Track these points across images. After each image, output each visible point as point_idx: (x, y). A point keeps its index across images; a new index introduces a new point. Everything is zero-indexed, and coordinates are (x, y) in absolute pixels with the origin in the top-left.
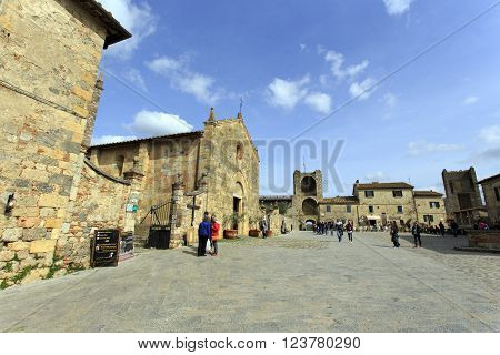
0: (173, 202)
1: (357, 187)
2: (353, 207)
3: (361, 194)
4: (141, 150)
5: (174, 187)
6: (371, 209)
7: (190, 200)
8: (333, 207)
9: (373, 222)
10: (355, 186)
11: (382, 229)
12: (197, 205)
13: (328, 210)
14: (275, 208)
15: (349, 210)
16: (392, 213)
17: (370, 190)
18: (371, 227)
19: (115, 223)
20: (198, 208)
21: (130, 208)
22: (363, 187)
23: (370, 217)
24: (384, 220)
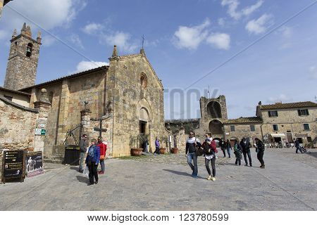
0: (81, 126)
1: (260, 109)
2: (257, 126)
3: (265, 114)
4: (63, 86)
5: (83, 113)
6: (275, 128)
7: (97, 124)
8: (236, 127)
9: (278, 140)
10: (258, 107)
11: (288, 146)
12: (104, 128)
13: (233, 129)
14: (182, 129)
15: (253, 129)
16: (298, 131)
17: (274, 110)
18: (276, 144)
19: (24, 145)
20: (105, 131)
21: (38, 131)
22: (265, 108)
23: (274, 135)
24: (290, 137)
